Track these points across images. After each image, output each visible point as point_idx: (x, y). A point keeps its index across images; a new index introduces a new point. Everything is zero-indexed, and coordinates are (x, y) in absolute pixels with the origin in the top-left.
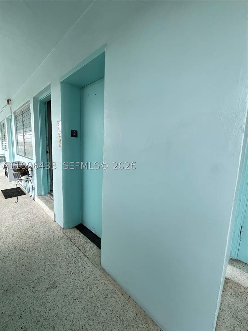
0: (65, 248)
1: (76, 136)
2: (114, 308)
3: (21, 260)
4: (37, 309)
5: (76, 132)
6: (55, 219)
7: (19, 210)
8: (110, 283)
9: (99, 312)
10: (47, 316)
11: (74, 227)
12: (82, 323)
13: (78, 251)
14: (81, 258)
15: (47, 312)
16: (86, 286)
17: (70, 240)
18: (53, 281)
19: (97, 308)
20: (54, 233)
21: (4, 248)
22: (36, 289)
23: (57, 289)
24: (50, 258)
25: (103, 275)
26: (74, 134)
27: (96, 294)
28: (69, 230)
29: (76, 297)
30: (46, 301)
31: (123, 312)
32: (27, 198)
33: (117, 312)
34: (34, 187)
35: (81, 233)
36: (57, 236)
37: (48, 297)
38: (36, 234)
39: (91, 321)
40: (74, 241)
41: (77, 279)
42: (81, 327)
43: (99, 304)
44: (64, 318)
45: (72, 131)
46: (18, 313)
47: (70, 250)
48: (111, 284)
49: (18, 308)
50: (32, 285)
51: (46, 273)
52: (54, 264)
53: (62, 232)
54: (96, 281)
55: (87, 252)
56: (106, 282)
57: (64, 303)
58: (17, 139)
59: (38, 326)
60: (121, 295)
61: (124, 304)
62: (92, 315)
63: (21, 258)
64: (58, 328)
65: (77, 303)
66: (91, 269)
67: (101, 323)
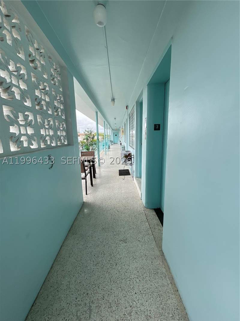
0: (141, 222)
1: (159, 129)
2: (159, 286)
3: (115, 216)
4: (113, 248)
5: (159, 125)
6: (141, 198)
7: (124, 185)
8: (164, 266)
9: (146, 279)
10: (116, 255)
11: (153, 209)
12: (132, 276)
13: (148, 227)
14: (148, 234)
15: (116, 253)
16: (145, 255)
17: (146, 217)
18: (126, 238)
19: (145, 275)
20: (138, 208)
21: (109, 206)
22: (116, 236)
23: (126, 244)
24: (129, 223)
25: (161, 256)
26: (157, 127)
27: (149, 265)
28: (149, 209)
29: (135, 257)
30: (118, 247)
31: (165, 296)
32: (130, 178)
33: (160, 291)
34: (134, 171)
35: (156, 216)
36: (139, 211)
37: (120, 245)
38: (127, 204)
39: (138, 280)
40: (149, 219)
41: (140, 247)
42: (131, 278)
43: (148, 274)
44: (123, 264)
45: (155, 125)
46: (104, 243)
47: (143, 224)
48: (164, 268)
49: (105, 241)
50: (115, 233)
51: (124, 231)
52: (130, 228)
53: (143, 209)
54: (153, 258)
55: (155, 232)
56: (161, 264)
57: (127, 255)
58: (130, 134)
59: (110, 257)
60: (170, 282)
61: (169, 291)
62: (140, 277)
63: (115, 215)
64: (118, 267)
65: (134, 261)
66: (153, 247)
67: (144, 287)
